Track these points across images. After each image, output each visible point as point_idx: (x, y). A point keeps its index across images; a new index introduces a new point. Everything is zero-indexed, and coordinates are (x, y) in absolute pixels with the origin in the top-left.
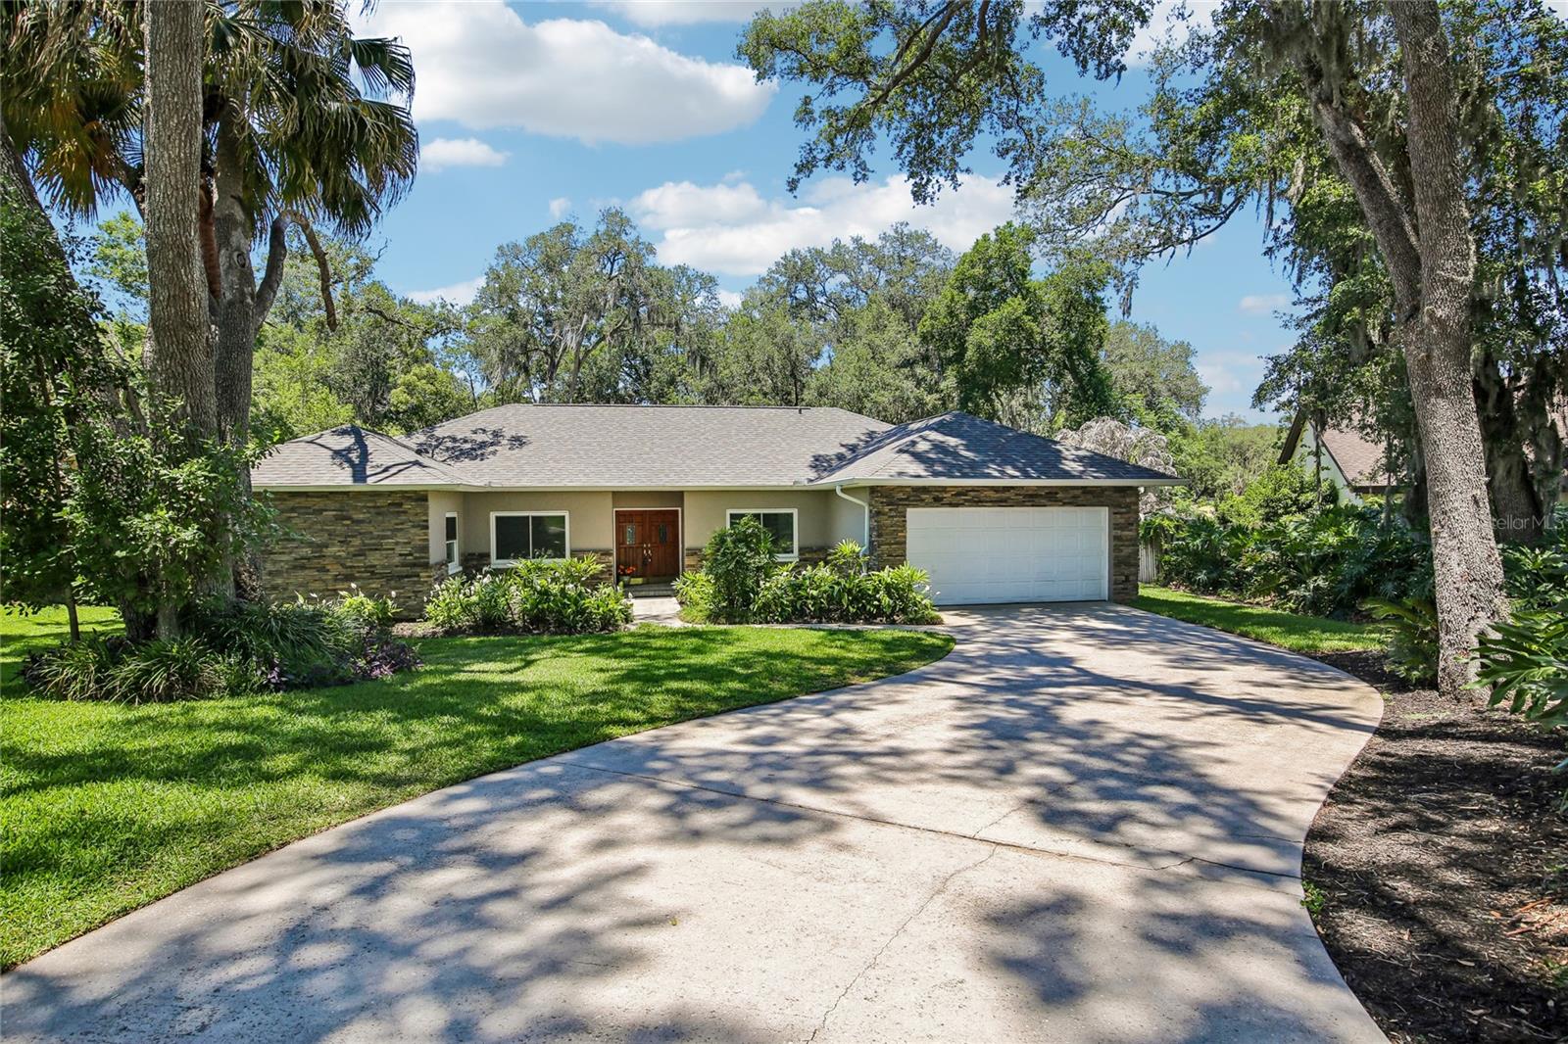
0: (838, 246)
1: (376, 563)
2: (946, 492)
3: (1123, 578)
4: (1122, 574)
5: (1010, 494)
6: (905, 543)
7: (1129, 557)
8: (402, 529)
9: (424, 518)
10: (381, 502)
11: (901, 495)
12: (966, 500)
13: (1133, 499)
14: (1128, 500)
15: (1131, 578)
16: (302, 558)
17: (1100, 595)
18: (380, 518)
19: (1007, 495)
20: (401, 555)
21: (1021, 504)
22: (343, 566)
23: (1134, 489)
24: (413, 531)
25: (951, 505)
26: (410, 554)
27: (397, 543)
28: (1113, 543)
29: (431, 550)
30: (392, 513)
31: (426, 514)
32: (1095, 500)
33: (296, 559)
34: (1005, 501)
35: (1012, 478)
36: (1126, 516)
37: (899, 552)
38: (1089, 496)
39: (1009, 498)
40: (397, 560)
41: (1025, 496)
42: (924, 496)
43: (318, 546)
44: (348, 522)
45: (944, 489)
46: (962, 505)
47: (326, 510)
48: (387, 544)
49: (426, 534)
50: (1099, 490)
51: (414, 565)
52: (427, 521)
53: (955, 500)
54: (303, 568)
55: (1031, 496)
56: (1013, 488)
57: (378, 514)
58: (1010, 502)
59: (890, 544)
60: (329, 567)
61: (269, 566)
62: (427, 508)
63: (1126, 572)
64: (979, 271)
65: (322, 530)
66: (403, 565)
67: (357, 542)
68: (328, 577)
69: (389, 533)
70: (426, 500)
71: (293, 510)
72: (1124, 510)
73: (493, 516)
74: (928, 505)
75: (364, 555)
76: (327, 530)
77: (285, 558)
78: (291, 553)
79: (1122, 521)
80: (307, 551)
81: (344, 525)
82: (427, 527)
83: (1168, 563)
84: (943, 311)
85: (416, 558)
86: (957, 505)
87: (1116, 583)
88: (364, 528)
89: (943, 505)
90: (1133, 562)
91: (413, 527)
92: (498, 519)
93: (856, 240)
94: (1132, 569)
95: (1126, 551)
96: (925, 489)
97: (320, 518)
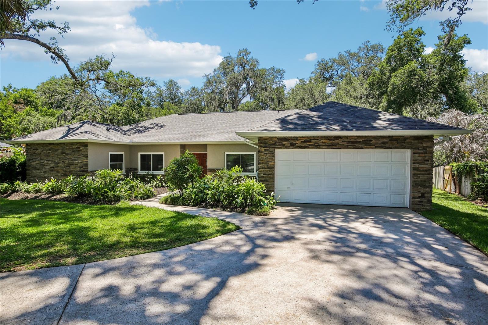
0: (340, 55)
1: (72, 170)
2: (297, 140)
3: (420, 195)
4: (419, 192)
5: (339, 141)
6: (274, 168)
7: (425, 181)
8: (80, 157)
9: (86, 153)
10: (75, 147)
11: (271, 142)
12: (310, 145)
13: (429, 144)
14: (425, 145)
15: (426, 195)
16: (52, 167)
17: (404, 204)
18: (74, 153)
19: (336, 141)
20: (80, 167)
21: (346, 147)
22: (63, 170)
23: (430, 138)
24: (83, 158)
25: (300, 147)
26: (82, 167)
27: (78, 163)
28: (413, 172)
29: (89, 166)
30: (77, 151)
31: (87, 152)
32: (399, 145)
33: (51, 168)
34: (335, 145)
35: (336, 131)
36: (423, 155)
37: (270, 173)
38: (395, 143)
39: (338, 144)
40: (78, 169)
41: (349, 142)
42: (284, 143)
43: (56, 163)
44: (64, 154)
45: (296, 138)
46: (308, 147)
47: (59, 150)
48: (76, 163)
49: (87, 159)
50: (402, 139)
51: (83, 171)
52: (87, 154)
53: (304, 145)
54: (52, 171)
55: (353, 142)
56: (340, 137)
57: (73, 151)
58: (338, 146)
59: (265, 168)
60: (59, 171)
61: (44, 170)
62: (87, 149)
63: (422, 191)
64: (395, 53)
65: (57, 157)
66: (80, 171)
67: (67, 162)
68: (59, 174)
69: (76, 159)
70: (87, 146)
71: (50, 150)
72: (422, 151)
73: (139, 154)
74: (287, 147)
75: (69, 167)
76: (59, 157)
77: (47, 167)
78: (49, 165)
79: (420, 158)
80: (53, 165)
81: (63, 155)
82: (87, 157)
83: (478, 186)
84: (378, 72)
85: (84, 168)
86: (304, 148)
87: (414, 198)
88: (70, 156)
89: (296, 148)
90: (427, 184)
91: (83, 156)
92: (141, 155)
93: (348, 52)
94: (428, 190)
95: (422, 178)
96: (285, 139)
97: (57, 153)
